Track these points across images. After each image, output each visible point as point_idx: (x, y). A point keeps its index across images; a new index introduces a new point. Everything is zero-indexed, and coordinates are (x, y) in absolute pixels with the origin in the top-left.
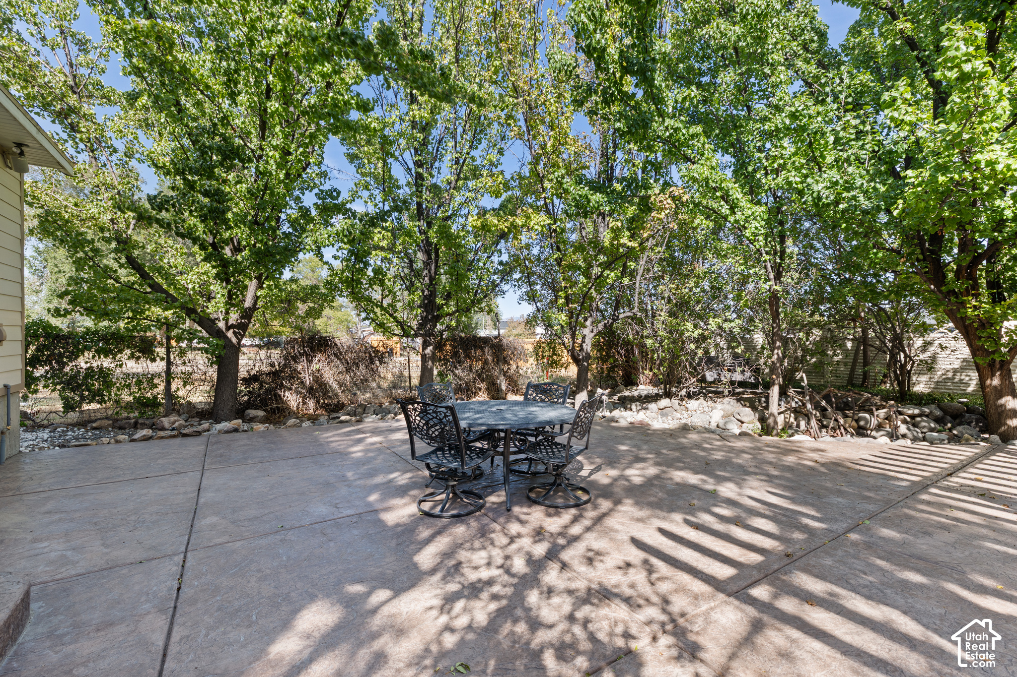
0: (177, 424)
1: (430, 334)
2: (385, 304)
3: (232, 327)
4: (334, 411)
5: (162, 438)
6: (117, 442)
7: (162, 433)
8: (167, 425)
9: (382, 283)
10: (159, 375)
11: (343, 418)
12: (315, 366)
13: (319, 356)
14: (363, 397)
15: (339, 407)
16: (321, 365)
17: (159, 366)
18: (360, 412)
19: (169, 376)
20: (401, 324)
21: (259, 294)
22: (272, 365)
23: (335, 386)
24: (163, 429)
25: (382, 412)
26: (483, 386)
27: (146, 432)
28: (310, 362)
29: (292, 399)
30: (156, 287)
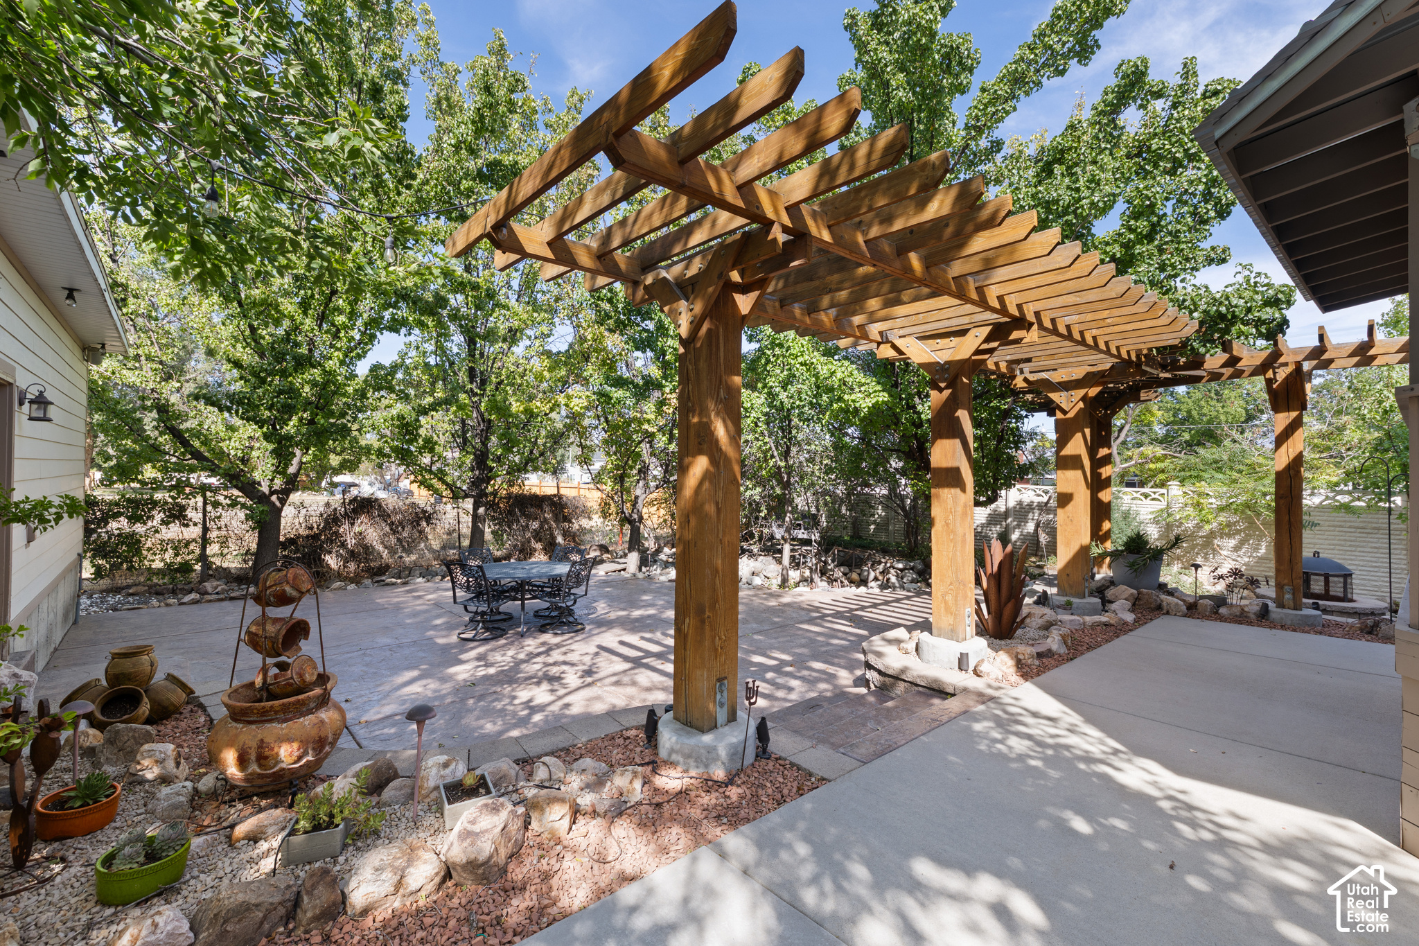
0: (219, 589)
1: (483, 494)
2: (434, 468)
3: (276, 492)
4: (376, 574)
5: (210, 601)
6: (167, 605)
7: (209, 597)
8: (210, 590)
9: (432, 450)
10: (194, 540)
11: (389, 580)
12: (357, 529)
13: (363, 518)
14: (409, 559)
15: (383, 570)
16: (363, 527)
17: (194, 532)
18: (405, 573)
19: (205, 541)
20: (450, 486)
21: (304, 460)
22: (311, 528)
23: (380, 548)
24: (207, 593)
25: (427, 573)
26: (539, 546)
27: (193, 596)
28: (353, 524)
29: (332, 561)
30: (197, 455)
